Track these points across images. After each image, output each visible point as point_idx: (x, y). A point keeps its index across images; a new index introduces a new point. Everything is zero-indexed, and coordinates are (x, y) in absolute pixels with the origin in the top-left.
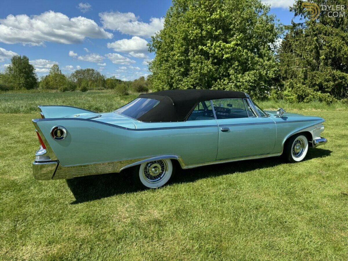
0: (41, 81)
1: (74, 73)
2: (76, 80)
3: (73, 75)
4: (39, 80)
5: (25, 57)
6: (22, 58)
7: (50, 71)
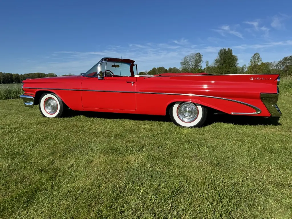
1: (282, 60)
2: (283, 68)
3: (280, 62)
5: (229, 49)
6: (227, 50)
7: (251, 60)
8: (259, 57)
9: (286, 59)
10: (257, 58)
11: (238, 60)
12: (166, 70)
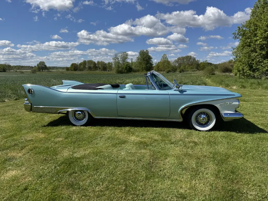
0: (155, 66)
2: (177, 65)
3: (176, 61)
4: (154, 65)
5: (146, 51)
7: (161, 59)
8: (166, 57)
9: (179, 59)
10: (165, 58)
11: (152, 58)
12: (95, 63)
